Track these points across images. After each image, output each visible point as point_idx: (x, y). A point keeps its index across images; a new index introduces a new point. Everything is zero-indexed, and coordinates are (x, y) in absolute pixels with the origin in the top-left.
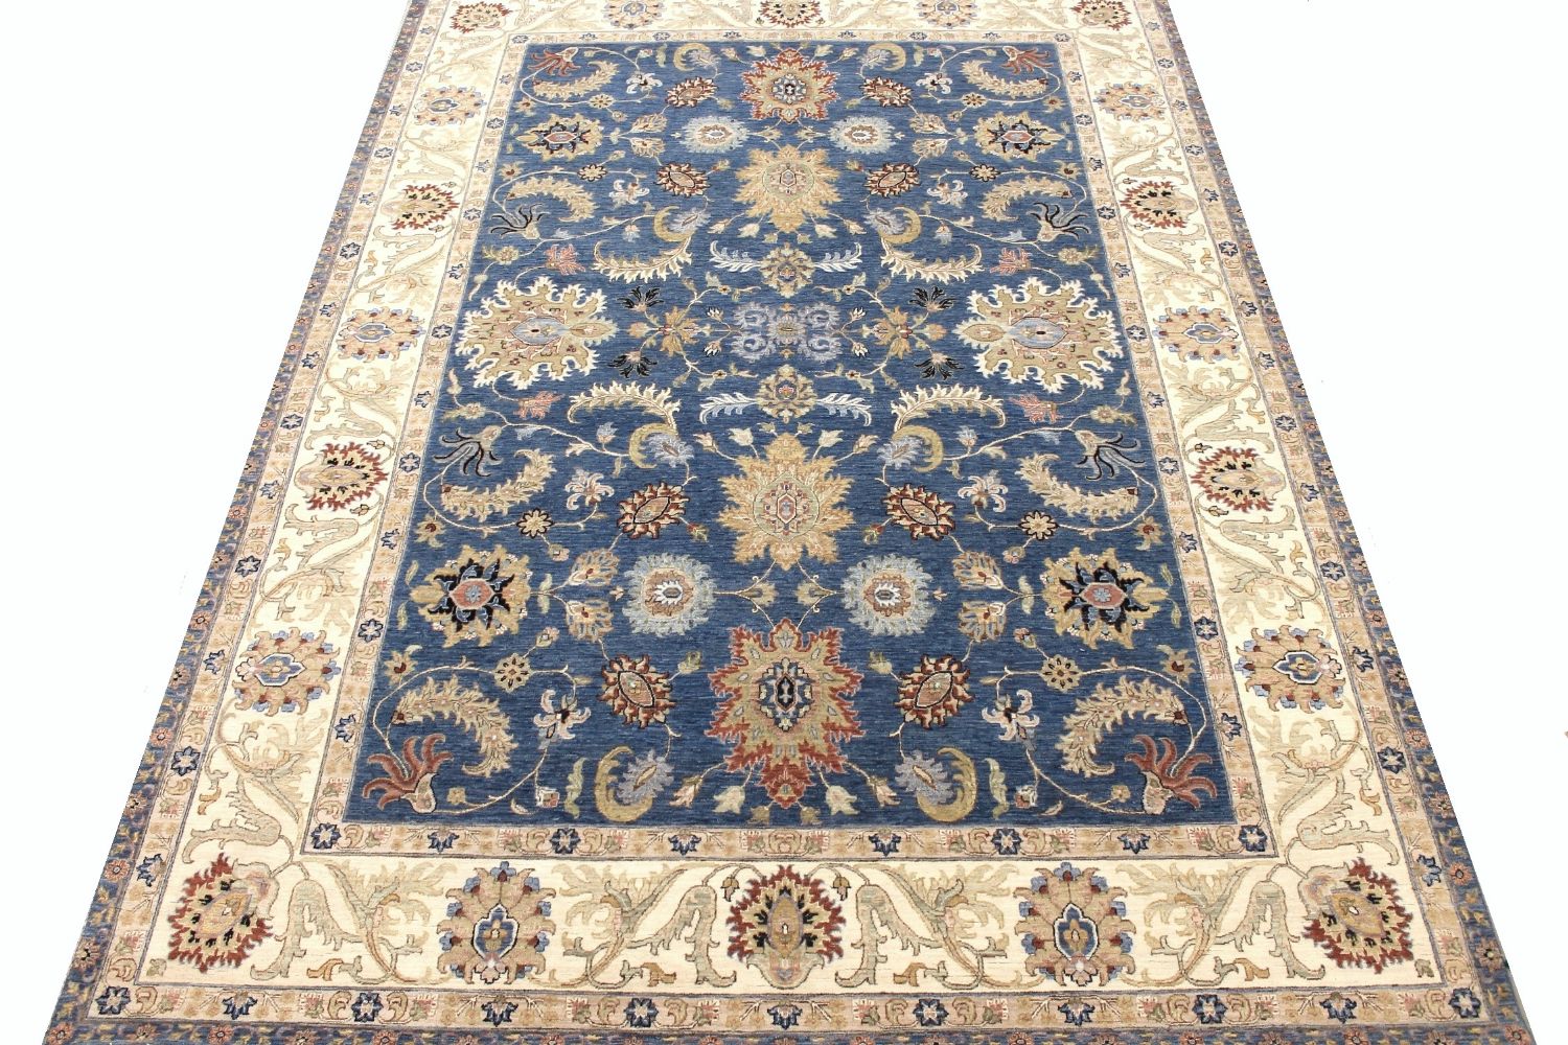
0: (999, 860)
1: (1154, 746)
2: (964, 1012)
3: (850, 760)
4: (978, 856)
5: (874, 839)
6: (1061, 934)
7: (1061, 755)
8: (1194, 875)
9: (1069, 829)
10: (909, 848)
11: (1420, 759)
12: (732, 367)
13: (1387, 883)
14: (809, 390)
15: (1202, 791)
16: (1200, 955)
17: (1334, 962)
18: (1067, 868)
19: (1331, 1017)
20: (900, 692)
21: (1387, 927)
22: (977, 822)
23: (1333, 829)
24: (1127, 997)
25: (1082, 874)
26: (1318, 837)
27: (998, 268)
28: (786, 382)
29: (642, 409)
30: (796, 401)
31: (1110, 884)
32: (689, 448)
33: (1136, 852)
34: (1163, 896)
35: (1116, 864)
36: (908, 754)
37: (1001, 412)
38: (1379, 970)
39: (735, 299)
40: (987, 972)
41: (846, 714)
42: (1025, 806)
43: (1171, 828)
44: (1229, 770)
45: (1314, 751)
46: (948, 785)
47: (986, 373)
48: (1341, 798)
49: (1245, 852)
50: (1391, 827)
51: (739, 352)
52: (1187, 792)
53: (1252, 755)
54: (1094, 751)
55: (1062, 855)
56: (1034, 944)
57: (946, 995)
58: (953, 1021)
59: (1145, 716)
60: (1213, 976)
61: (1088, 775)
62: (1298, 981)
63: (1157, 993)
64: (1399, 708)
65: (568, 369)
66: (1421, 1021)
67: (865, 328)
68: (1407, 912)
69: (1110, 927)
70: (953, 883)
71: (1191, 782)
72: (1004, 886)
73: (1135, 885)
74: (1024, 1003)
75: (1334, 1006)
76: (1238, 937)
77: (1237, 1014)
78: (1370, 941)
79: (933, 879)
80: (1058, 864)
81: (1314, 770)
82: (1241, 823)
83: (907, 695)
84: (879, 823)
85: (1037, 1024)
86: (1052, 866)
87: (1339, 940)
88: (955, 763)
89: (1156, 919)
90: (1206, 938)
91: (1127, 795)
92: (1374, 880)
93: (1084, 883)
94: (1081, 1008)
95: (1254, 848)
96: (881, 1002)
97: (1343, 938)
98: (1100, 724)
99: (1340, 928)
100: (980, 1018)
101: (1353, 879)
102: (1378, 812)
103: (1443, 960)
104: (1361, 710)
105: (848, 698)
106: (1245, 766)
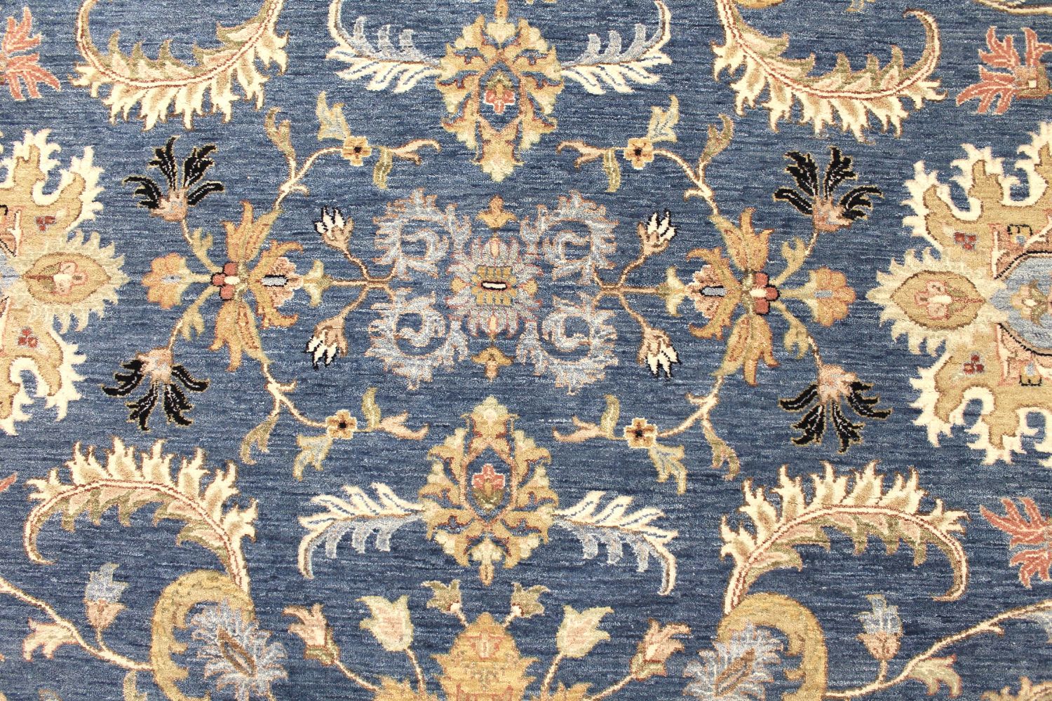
12: (369, 401)
14: (540, 480)
27: (972, 90)
28: (489, 454)
29: (175, 525)
30: (511, 516)
32: (276, 651)
37: (959, 555)
39: (380, 181)
47: (934, 426)
51: (385, 352)
65: (22, 398)
67: (673, 281)
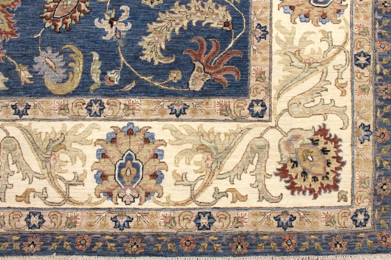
0: (89, 120)
1: (205, 44)
2: (54, 220)
3: (8, 54)
4: (76, 118)
5: (14, 107)
6: (120, 171)
7: (141, 49)
8: (213, 132)
9: (136, 100)
10: (35, 113)
11: (381, 60)
13: (336, 141)
15: (231, 76)
16: (205, 186)
17: (289, 191)
18: (131, 127)
19: (279, 226)
20: (45, 8)
21: (328, 169)
22: (78, 95)
23: (312, 104)
24: (154, 212)
25: (140, 131)
26: (300, 109)
31: (157, 138)
33: (178, 116)
34: (190, 146)
35: (163, 124)
36: (43, 49)
38: (315, 197)
40: (71, 195)
41: (9, 23)
42: (112, 84)
43: (204, 100)
44: (252, 62)
45: (313, 52)
46: (65, 70)
48: (323, 83)
49: (250, 118)
50: (349, 104)
52: (220, 76)
53: (271, 52)
54: (163, 47)
55: (129, 118)
56: (102, 177)
57: (45, 209)
58: (48, 225)
59: (204, 24)
60: (211, 200)
61: (156, 63)
62: (265, 204)
63: (173, 210)
64: (377, 26)
66: (331, 229)
68: (343, 160)
69: (152, 166)
70: (59, 136)
71: (224, 70)
72: (89, 138)
73: (173, 139)
74: (91, 215)
75: (282, 219)
76: (232, 175)
77: (221, 224)
78: (315, 179)
79: (47, 133)
80: (125, 124)
81: (310, 64)
82: (252, 98)
83: (49, 10)
84: (20, 95)
85: (97, 229)
86: (121, 125)
87: (296, 177)
88: (72, 55)
89: (183, 161)
90: (212, 174)
91: (179, 78)
92: (328, 139)
93: (140, 136)
94: (125, 219)
95: (257, 115)
96: (7, 213)
97: (299, 176)
98: (171, 29)
99: (299, 170)
100: (63, 224)
101: (315, 138)
102: (343, 94)
103: (356, 190)
104: (352, 25)
105: (12, 12)
106: (264, 59)
